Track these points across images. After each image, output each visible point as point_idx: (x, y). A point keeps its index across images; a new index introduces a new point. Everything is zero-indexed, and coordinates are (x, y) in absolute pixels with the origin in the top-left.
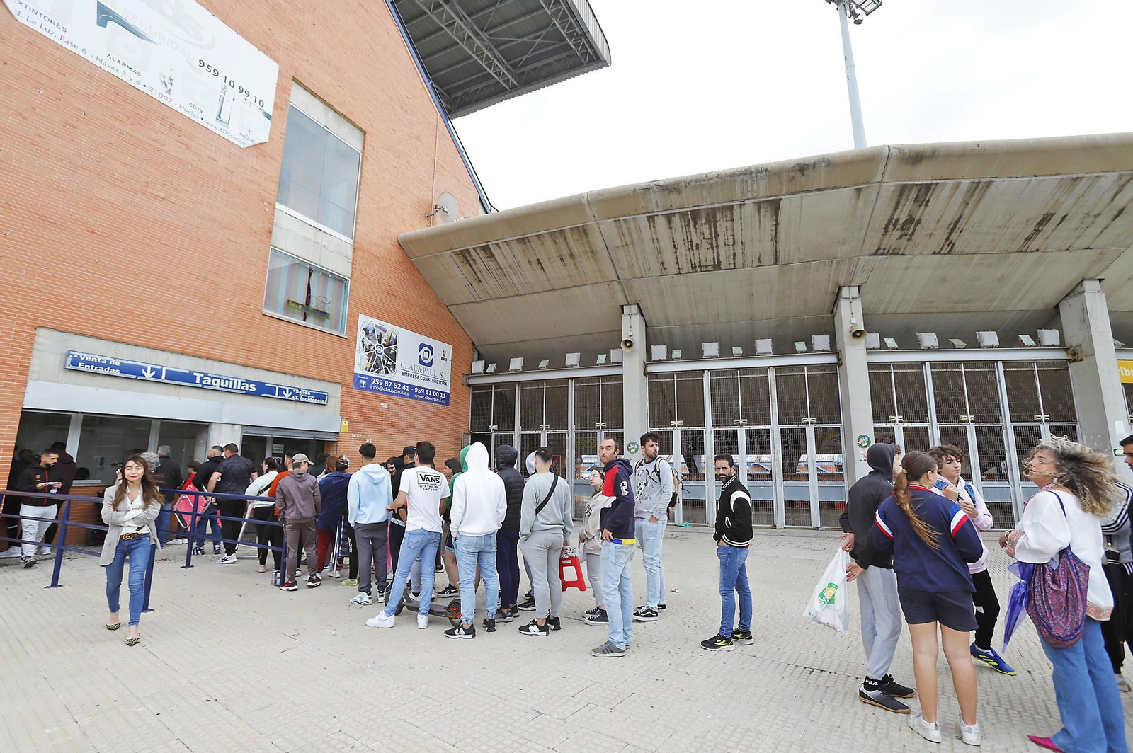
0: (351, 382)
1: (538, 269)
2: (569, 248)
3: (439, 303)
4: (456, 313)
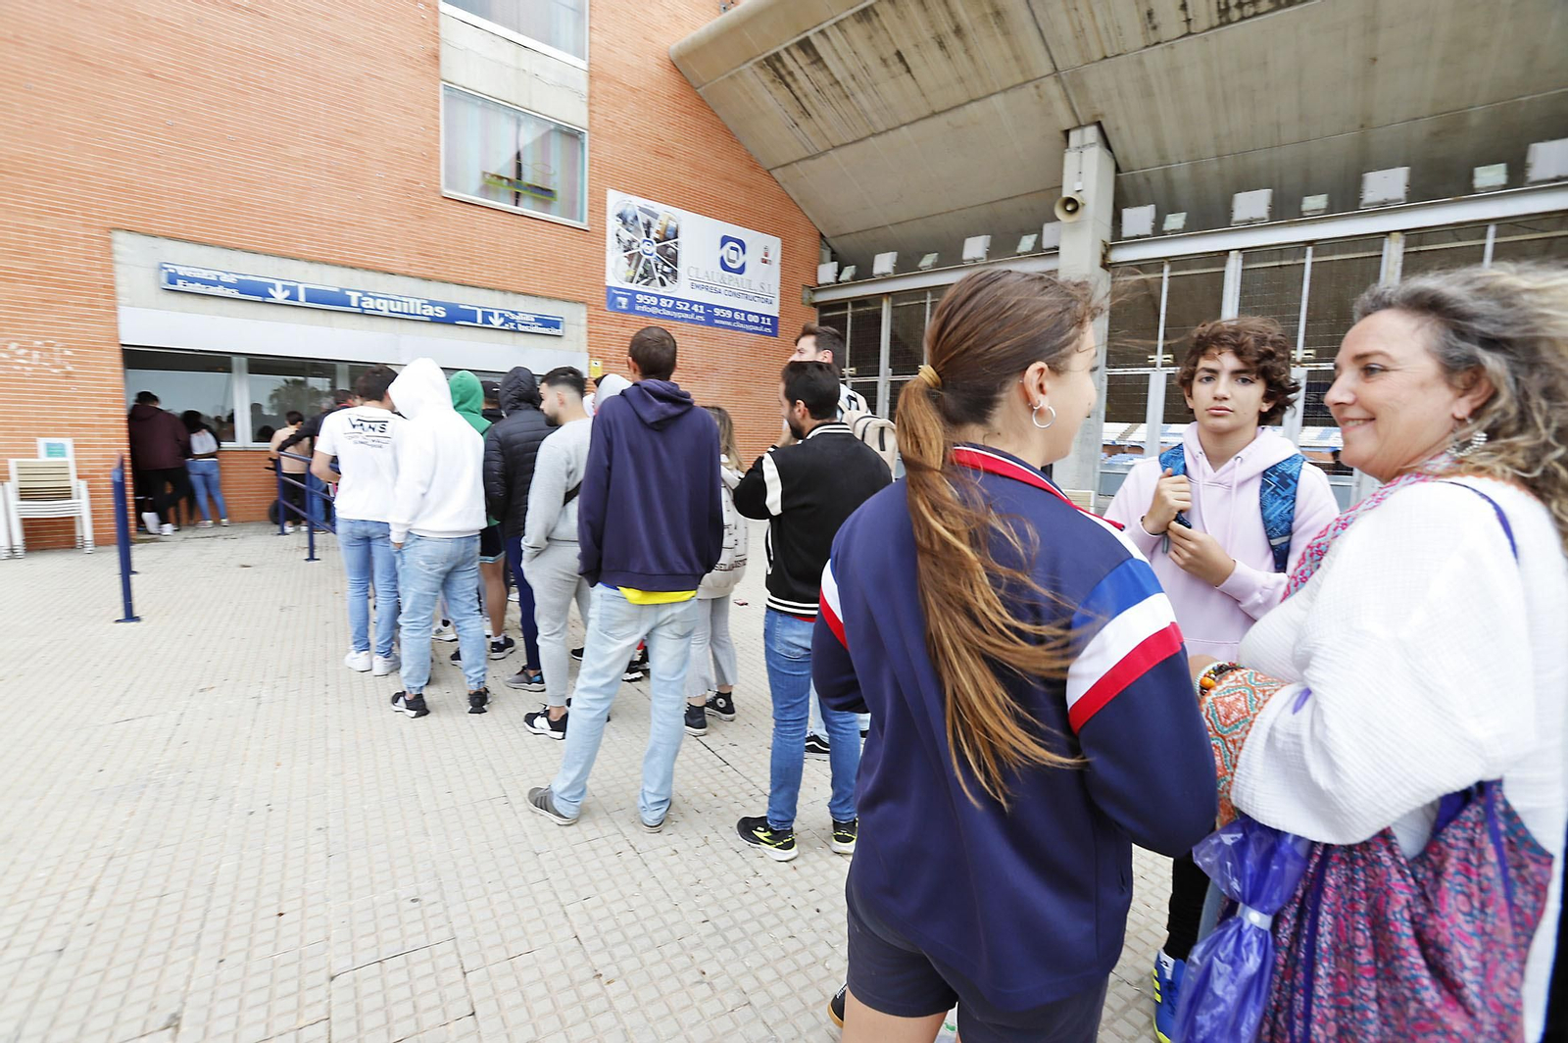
0: (602, 299)
1: (901, 74)
2: (952, 15)
3: (754, 165)
4: (785, 182)
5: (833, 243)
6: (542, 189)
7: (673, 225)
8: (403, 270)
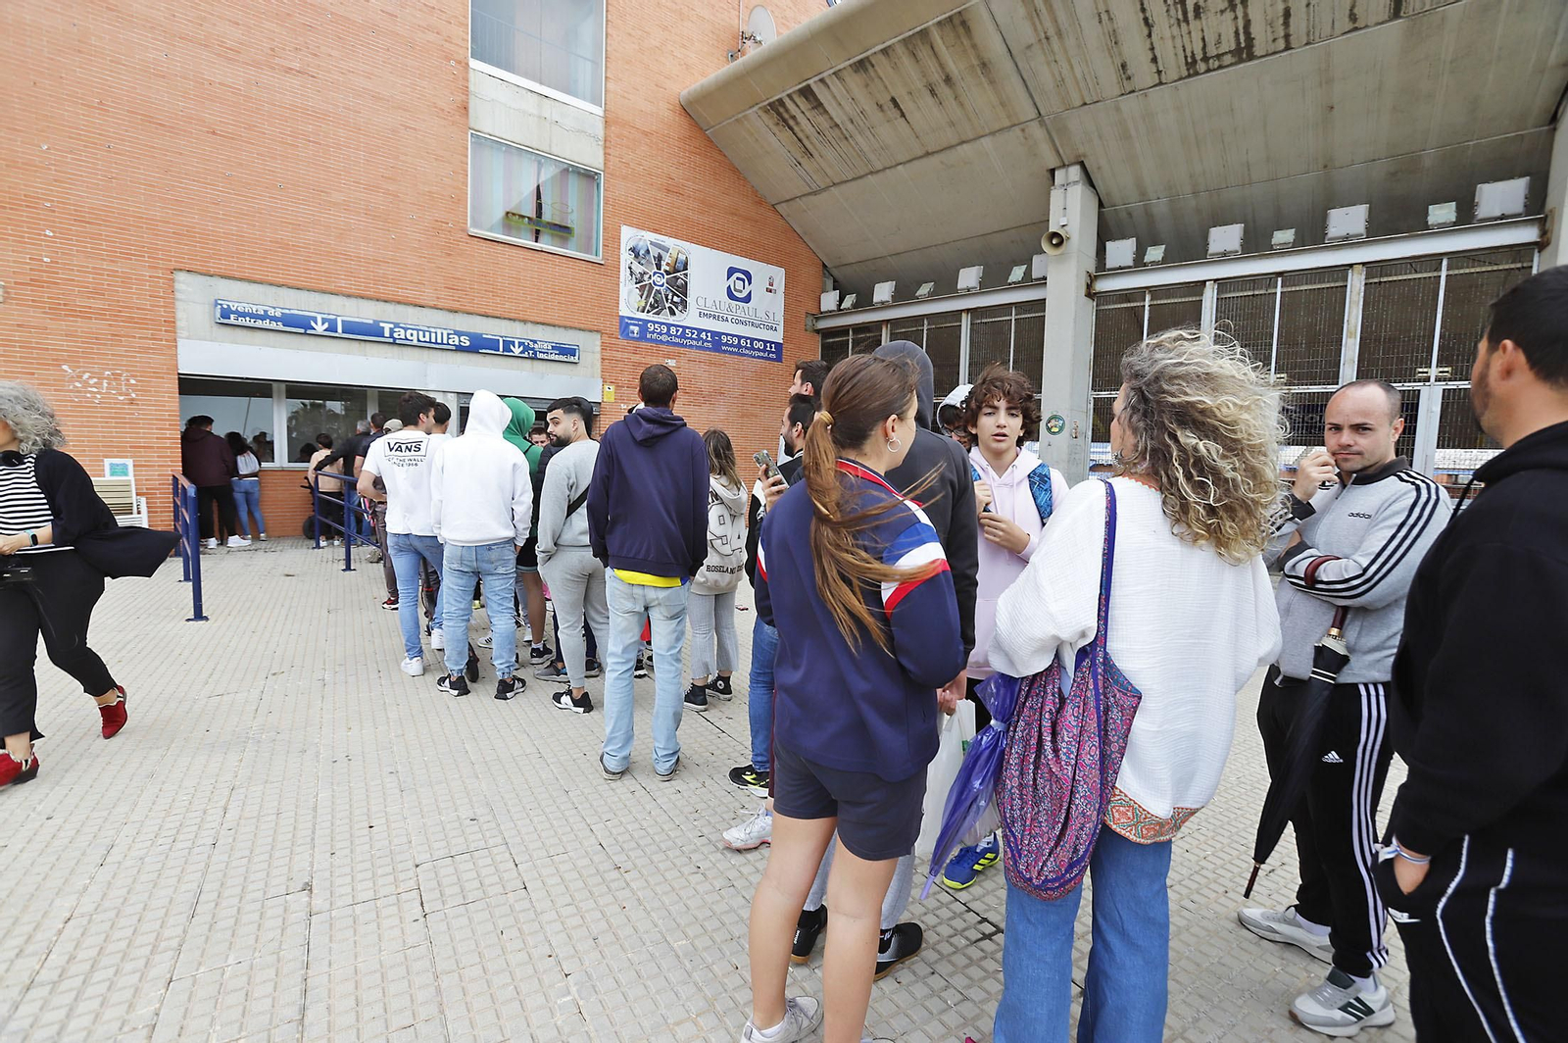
0: (615, 328)
1: (896, 119)
2: (942, 66)
3: (760, 201)
4: (788, 216)
5: (835, 272)
6: (560, 226)
7: (682, 257)
8: (432, 303)
